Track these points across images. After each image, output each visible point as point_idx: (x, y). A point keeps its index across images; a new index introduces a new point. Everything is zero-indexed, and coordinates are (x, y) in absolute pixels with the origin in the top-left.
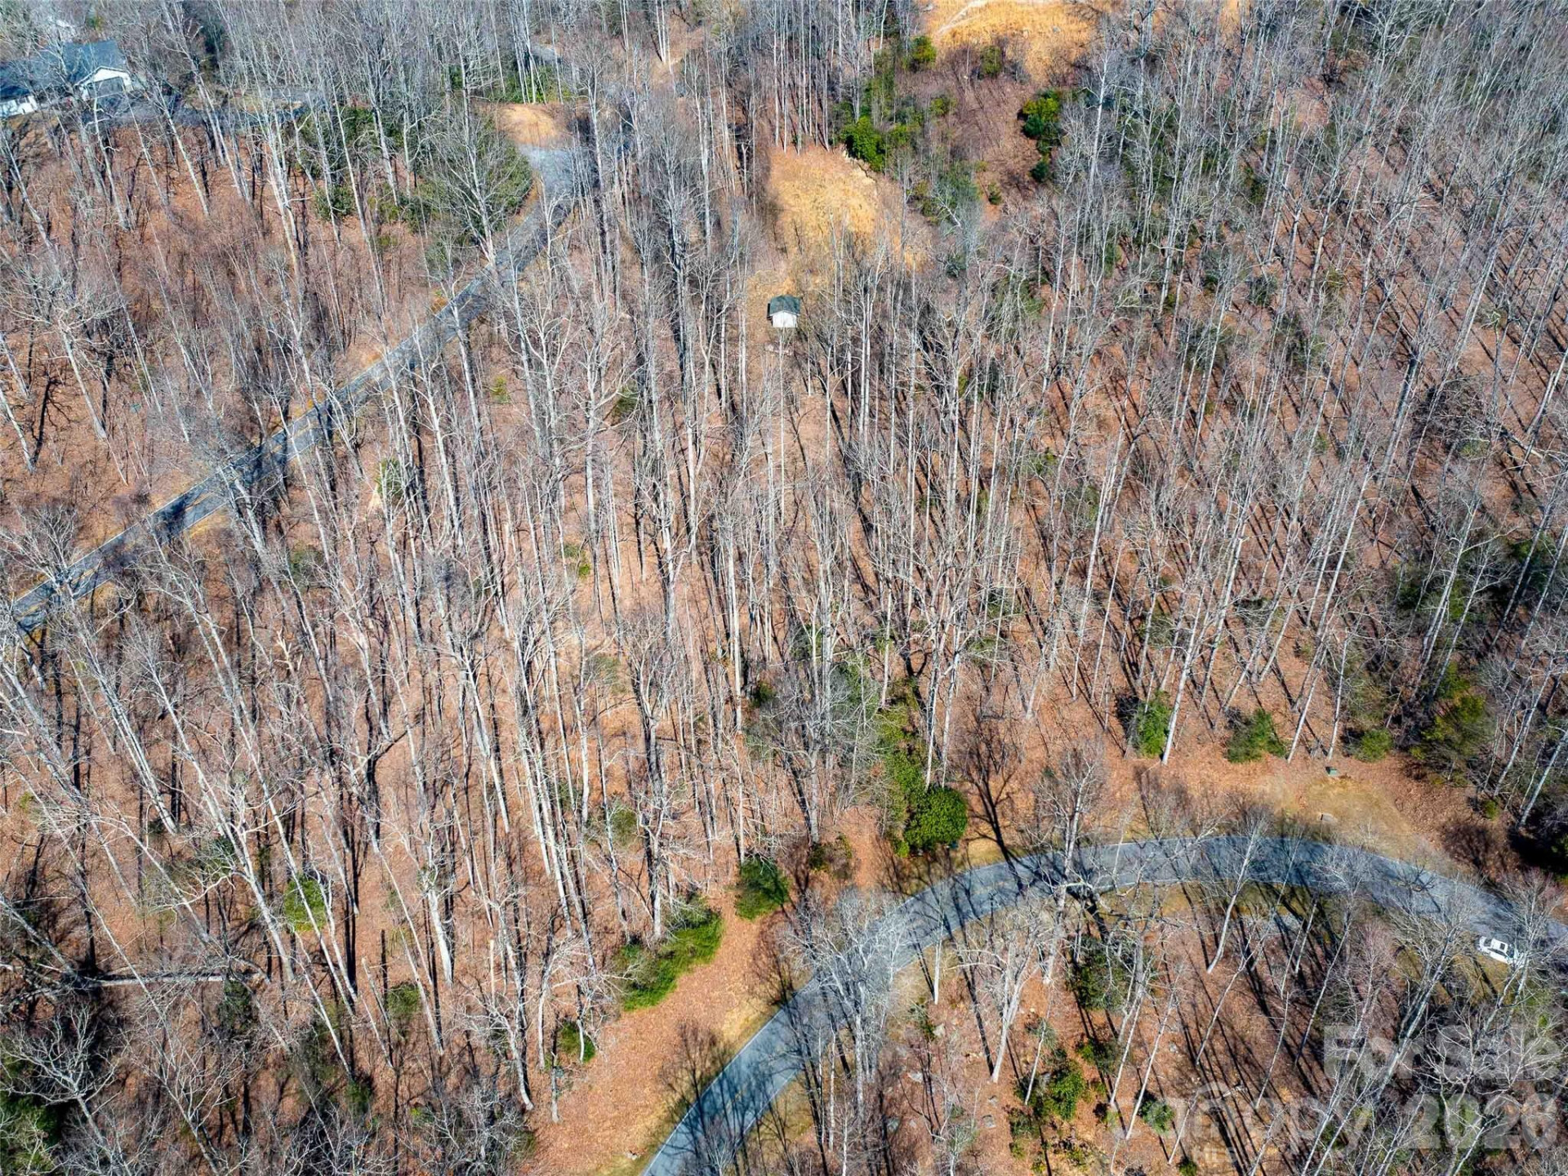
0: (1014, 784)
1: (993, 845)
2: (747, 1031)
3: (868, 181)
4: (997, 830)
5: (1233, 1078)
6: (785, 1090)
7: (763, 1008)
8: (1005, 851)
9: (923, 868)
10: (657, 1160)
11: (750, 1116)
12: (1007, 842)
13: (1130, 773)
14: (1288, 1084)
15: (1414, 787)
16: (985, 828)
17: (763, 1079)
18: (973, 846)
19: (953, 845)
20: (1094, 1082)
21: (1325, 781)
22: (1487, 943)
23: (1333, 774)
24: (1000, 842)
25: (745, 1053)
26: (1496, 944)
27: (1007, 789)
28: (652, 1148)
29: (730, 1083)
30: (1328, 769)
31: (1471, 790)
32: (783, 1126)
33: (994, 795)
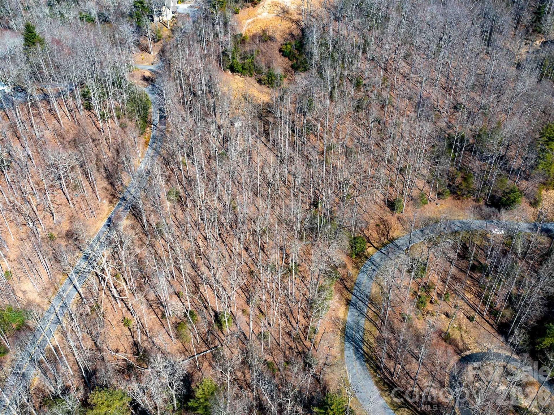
0: (370, 231)
1: (373, 248)
2: (345, 315)
3: (242, 79)
4: (372, 244)
5: (455, 283)
6: (365, 324)
7: (345, 307)
8: (376, 248)
9: (360, 260)
10: (346, 353)
11: (360, 333)
12: (376, 246)
13: (396, 219)
14: (468, 279)
15: (459, 202)
16: (369, 244)
17: (358, 323)
18: (368, 250)
19: (363, 251)
20: (426, 296)
21: (437, 207)
22: (494, 230)
23: (438, 205)
24: (374, 246)
25: (349, 319)
26: (496, 230)
27: (369, 233)
28: (342, 351)
29: (350, 327)
30: (437, 204)
31: (472, 198)
32: (370, 332)
33: (367, 235)
